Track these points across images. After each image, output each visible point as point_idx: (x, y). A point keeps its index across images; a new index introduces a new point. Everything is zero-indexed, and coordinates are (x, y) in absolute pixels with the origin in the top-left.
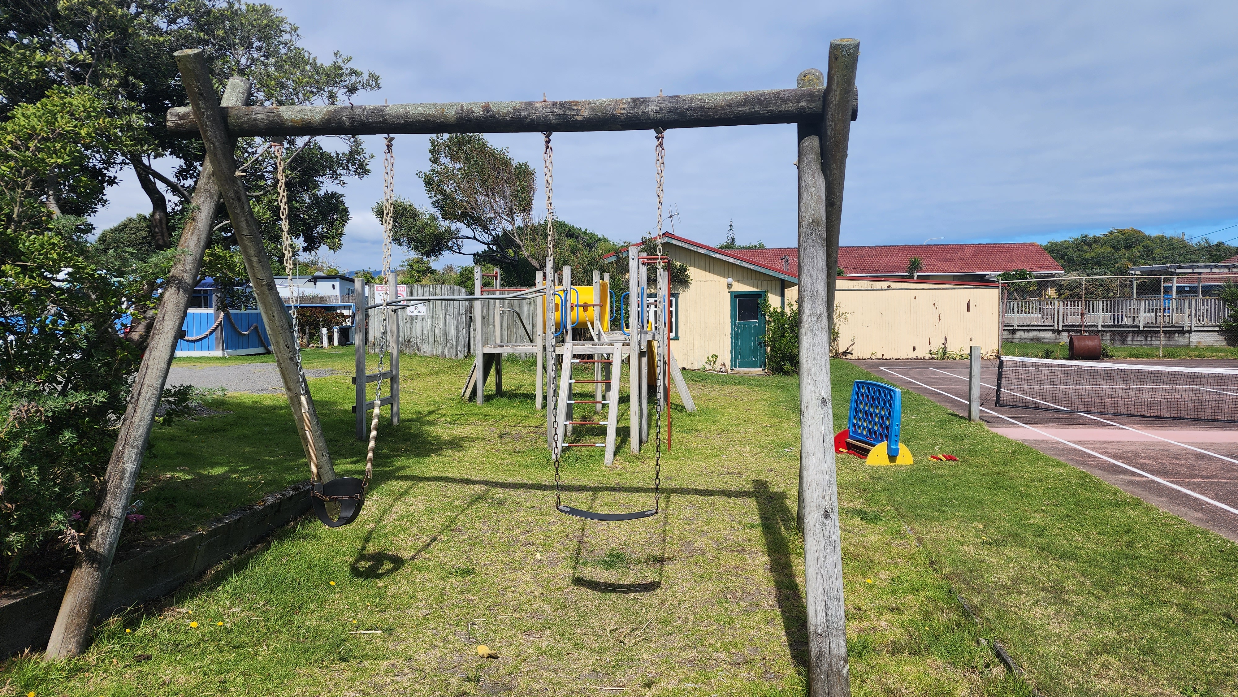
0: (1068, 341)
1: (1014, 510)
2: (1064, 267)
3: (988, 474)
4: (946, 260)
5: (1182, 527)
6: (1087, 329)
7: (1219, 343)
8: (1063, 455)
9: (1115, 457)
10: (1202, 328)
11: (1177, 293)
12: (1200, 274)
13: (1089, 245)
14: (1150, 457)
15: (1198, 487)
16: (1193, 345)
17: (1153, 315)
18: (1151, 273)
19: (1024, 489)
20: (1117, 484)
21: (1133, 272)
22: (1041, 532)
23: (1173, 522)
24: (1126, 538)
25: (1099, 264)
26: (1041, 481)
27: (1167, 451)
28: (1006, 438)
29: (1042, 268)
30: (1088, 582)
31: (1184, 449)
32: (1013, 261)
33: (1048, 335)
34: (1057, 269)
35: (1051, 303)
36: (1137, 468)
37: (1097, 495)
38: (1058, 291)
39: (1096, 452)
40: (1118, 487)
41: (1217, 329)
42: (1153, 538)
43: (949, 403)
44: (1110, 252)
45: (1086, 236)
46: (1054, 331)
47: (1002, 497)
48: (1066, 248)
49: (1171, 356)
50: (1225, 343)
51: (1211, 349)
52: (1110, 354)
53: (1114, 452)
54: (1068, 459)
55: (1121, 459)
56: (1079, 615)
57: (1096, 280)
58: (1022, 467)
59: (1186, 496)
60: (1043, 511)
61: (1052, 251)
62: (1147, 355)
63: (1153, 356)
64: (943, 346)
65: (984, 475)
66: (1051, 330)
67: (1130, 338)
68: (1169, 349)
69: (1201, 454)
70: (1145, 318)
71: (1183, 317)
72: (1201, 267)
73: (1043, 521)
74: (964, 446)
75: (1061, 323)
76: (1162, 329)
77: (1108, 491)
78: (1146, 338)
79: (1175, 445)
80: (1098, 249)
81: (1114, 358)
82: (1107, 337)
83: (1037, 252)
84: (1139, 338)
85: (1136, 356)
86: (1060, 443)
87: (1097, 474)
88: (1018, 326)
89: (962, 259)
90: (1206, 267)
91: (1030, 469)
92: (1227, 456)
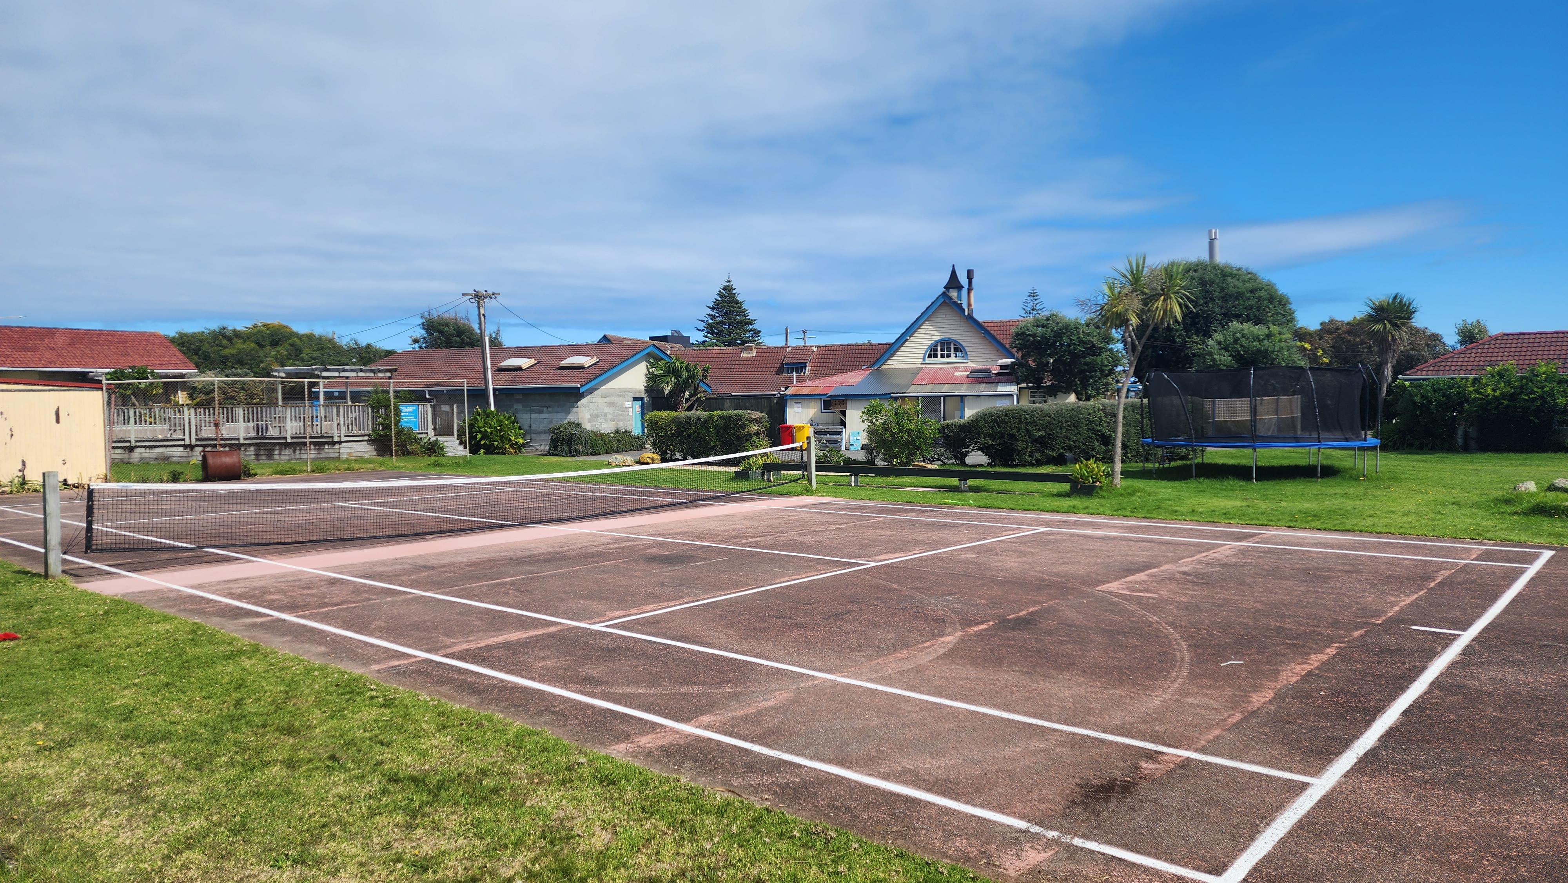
0: (201, 459)
1: (95, 692)
2: (197, 366)
3: (65, 650)
4: (27, 349)
5: (301, 667)
6: (223, 442)
7: (369, 454)
8: (174, 606)
9: (240, 597)
10: (353, 438)
11: (325, 400)
12: (347, 378)
13: (229, 339)
14: (280, 591)
15: (325, 617)
16: (343, 457)
17: (302, 423)
18: (297, 375)
19: (112, 662)
20: (236, 631)
21: (276, 374)
22: (128, 714)
23: (292, 664)
24: (236, 695)
25: (241, 363)
26: (139, 645)
27: (300, 580)
28: (98, 595)
29: (168, 365)
30: (179, 765)
31: (318, 576)
32: (127, 354)
33: (178, 452)
34: (188, 368)
35: (179, 411)
36: (264, 607)
37: (209, 650)
38: (191, 397)
39: (219, 595)
40: (234, 634)
41: (366, 438)
42: (267, 688)
43: (19, 555)
44: (253, 349)
45: (224, 328)
46: (185, 446)
47: (80, 677)
48: (201, 341)
49: (320, 470)
50: (375, 453)
51: (361, 460)
52: (252, 472)
53: (239, 591)
54: (180, 610)
55: (246, 598)
56: (159, 812)
57: (236, 382)
58: (116, 631)
59: (313, 630)
60: (136, 685)
61: (182, 344)
62: (294, 471)
63: (300, 472)
64: (20, 474)
65: (58, 652)
66: (180, 446)
67: (277, 452)
68: (318, 463)
69: (334, 578)
70: (292, 428)
71: (331, 426)
72: (347, 370)
73: (133, 699)
74: (32, 615)
75: (194, 436)
76: (308, 440)
77: (224, 642)
78: (294, 451)
79: (309, 573)
80: (240, 345)
81: (258, 477)
82: (252, 451)
83: (161, 344)
84: (287, 452)
85: (282, 473)
86: (172, 590)
87: (213, 624)
88: (137, 441)
89: (53, 349)
90: (352, 370)
91: (126, 631)
92: (360, 577)
